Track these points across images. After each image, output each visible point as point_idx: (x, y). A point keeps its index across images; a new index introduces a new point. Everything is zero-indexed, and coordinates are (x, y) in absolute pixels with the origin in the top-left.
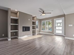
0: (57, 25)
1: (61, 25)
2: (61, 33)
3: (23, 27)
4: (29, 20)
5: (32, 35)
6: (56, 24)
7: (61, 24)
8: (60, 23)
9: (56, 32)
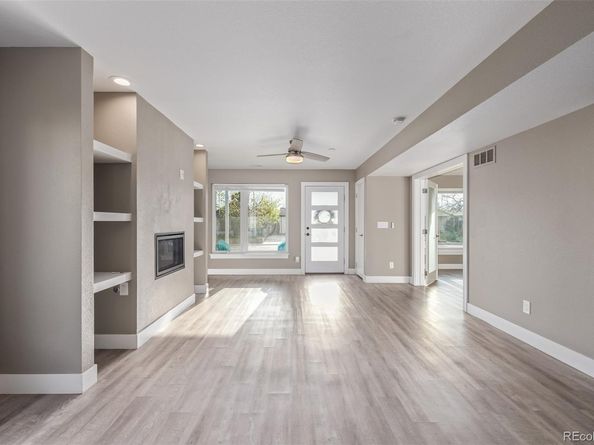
0: (317, 217)
1: (335, 221)
2: (335, 258)
3: (156, 236)
4: (182, 176)
6: (313, 213)
7: (332, 215)
8: (330, 210)
9: (313, 259)
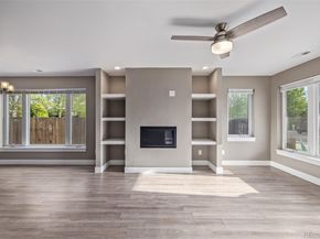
3: (142, 128)
4: (172, 94)
5: (190, 170)
